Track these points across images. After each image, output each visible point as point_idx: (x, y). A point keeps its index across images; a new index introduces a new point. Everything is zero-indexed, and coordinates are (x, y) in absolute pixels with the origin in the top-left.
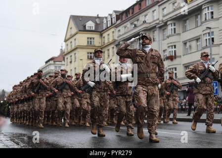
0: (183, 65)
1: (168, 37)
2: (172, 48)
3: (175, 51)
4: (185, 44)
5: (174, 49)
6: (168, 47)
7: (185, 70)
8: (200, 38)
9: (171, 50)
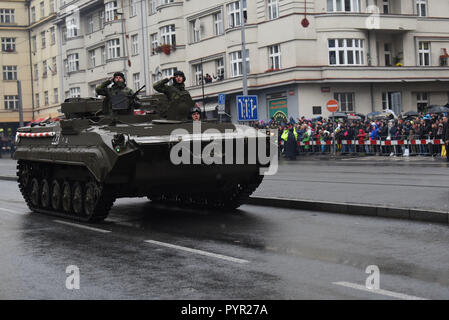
0: (190, 62)
1: (159, 9)
2: (168, 31)
3: (174, 37)
4: (193, 22)
5: (171, 33)
6: (160, 28)
7: (193, 73)
8: (220, 12)
9: (166, 34)
